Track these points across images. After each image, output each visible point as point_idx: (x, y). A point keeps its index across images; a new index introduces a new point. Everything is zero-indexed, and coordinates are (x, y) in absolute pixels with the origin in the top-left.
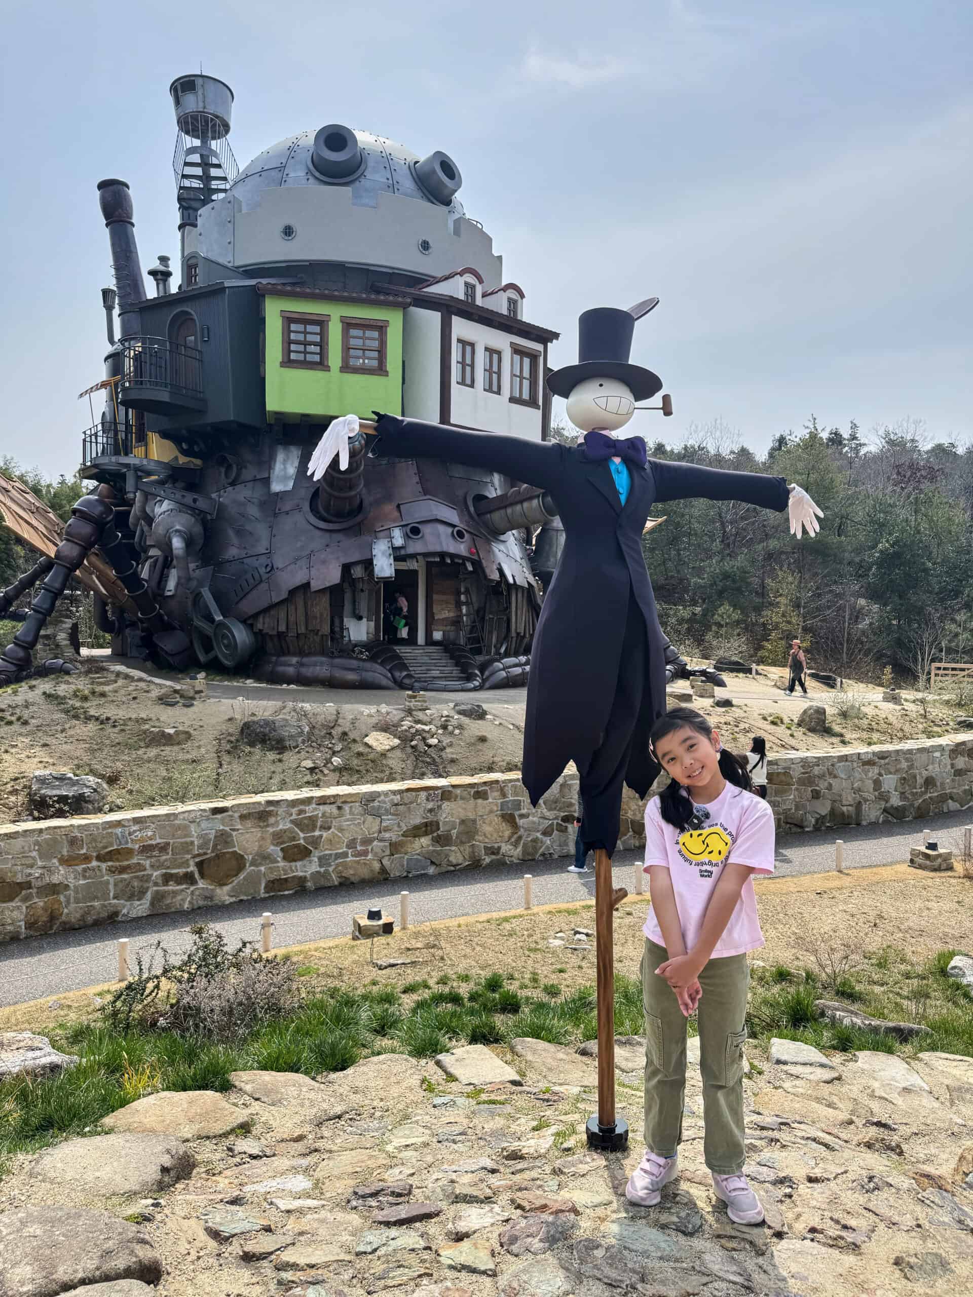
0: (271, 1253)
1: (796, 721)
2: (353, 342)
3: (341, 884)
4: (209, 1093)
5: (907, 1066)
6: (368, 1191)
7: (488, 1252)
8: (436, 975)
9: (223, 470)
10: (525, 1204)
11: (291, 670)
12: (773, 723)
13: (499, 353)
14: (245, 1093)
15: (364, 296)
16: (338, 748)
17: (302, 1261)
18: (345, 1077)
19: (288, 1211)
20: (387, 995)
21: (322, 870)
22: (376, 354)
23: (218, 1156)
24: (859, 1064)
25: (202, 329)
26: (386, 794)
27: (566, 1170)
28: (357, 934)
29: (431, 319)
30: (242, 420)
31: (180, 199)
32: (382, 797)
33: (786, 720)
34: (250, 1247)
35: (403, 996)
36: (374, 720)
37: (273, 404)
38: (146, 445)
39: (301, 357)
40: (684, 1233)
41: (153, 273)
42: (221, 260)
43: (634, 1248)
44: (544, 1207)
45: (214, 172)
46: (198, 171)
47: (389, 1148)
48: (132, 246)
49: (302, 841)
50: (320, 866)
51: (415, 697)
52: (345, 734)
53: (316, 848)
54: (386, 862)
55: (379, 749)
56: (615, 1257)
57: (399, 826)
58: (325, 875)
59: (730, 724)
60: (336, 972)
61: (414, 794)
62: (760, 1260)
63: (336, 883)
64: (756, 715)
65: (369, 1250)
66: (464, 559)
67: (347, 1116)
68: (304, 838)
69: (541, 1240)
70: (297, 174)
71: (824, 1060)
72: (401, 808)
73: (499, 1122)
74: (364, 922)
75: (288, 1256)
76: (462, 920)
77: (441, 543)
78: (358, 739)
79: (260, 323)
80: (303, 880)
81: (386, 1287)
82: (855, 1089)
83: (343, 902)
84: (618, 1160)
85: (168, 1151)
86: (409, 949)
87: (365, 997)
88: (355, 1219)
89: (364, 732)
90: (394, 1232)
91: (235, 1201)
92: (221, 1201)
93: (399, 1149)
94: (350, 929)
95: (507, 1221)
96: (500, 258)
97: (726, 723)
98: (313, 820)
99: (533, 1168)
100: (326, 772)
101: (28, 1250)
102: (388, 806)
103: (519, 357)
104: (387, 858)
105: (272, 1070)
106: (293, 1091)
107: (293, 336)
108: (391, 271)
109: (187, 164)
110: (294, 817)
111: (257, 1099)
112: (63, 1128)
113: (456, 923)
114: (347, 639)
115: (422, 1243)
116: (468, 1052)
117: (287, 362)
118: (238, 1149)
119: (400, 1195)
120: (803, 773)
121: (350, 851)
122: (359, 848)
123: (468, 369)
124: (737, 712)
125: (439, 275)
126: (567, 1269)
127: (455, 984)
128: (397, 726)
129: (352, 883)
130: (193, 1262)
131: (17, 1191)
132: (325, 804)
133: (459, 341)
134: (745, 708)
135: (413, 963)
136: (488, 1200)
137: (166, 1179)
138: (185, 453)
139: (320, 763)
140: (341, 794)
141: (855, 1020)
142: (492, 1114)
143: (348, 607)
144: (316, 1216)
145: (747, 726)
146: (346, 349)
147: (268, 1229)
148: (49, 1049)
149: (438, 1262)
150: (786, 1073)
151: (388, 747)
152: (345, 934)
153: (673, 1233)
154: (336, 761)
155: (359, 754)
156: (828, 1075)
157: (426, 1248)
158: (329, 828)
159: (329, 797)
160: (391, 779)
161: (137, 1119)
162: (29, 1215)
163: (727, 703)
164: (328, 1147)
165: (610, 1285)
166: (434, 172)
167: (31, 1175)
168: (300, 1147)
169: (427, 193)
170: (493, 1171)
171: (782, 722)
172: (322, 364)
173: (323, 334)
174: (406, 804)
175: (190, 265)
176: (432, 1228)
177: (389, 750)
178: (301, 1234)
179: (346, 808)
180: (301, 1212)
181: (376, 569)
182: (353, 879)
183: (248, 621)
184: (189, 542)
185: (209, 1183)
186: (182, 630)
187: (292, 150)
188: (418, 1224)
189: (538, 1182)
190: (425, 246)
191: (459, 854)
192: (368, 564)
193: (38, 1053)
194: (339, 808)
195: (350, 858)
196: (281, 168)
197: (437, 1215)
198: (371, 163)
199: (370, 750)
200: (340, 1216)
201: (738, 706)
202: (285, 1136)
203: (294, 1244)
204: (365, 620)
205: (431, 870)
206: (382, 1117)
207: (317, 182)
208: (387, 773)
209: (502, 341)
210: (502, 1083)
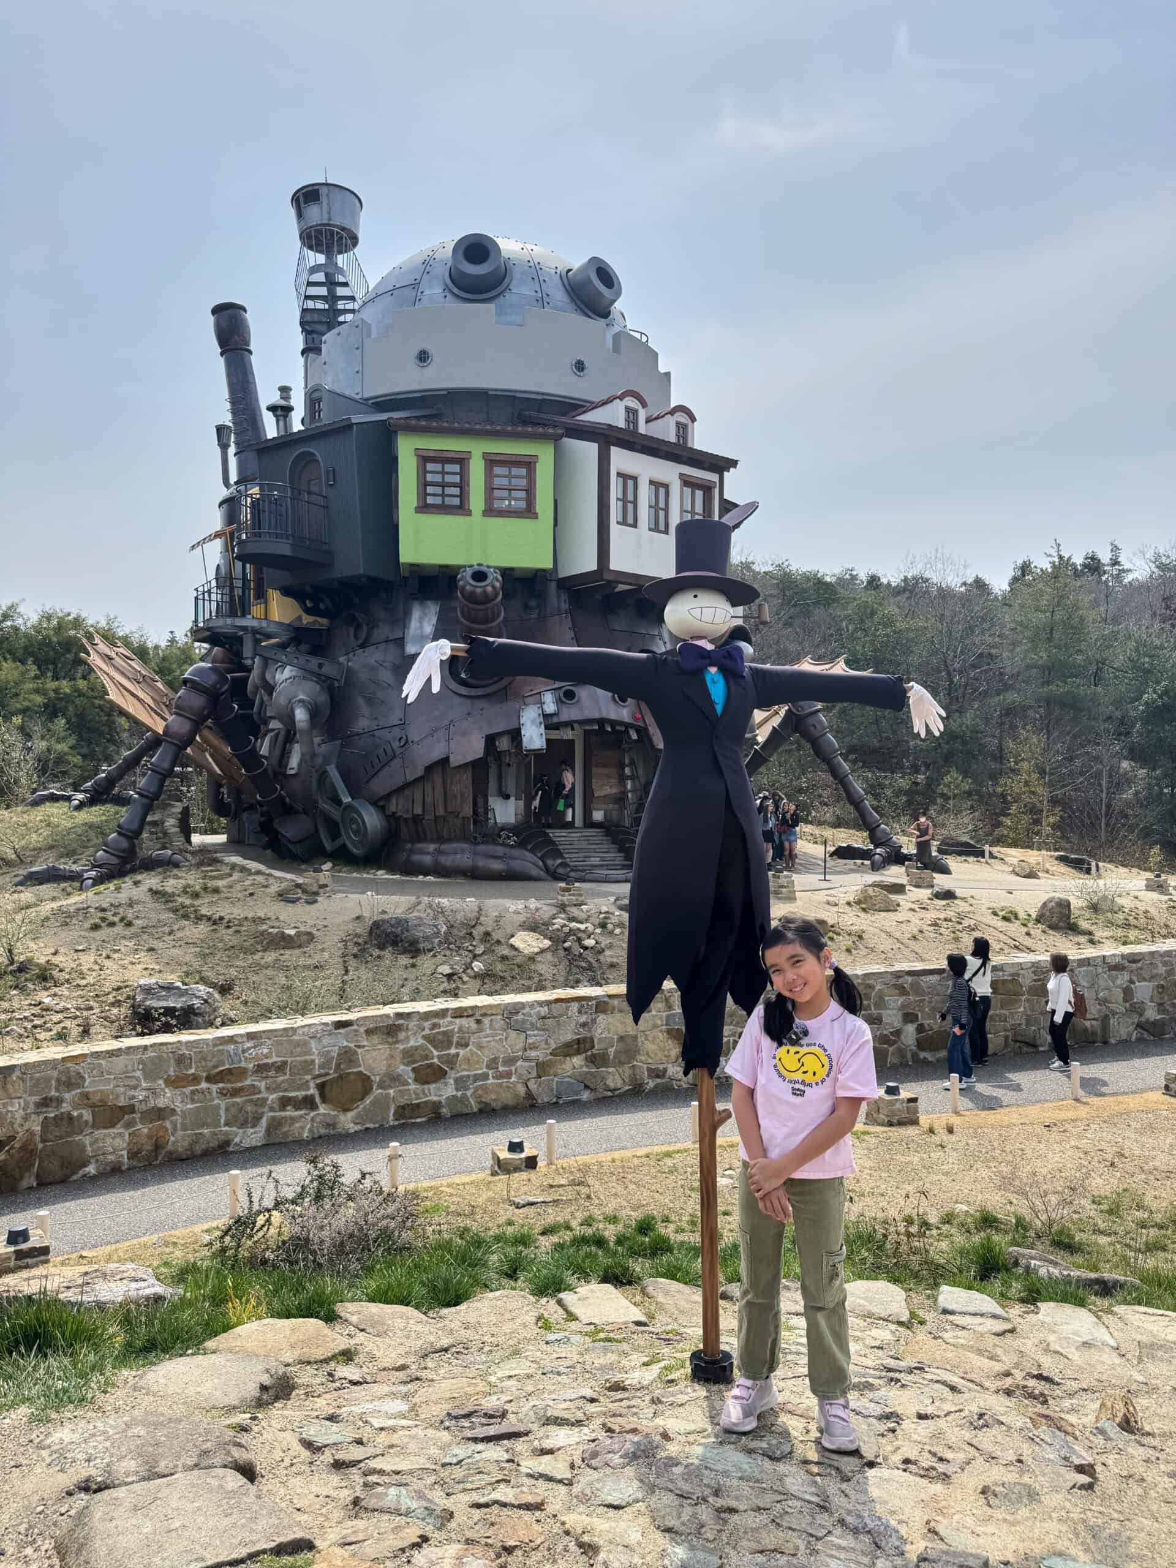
0: (360, 1461)
1: (1034, 916)
2: (497, 481)
3: (481, 1111)
4: (312, 1320)
5: (1095, 1319)
6: (461, 1413)
7: (567, 1465)
8: (580, 1216)
9: (352, 631)
10: (616, 1428)
11: (427, 859)
12: (1005, 919)
13: (666, 487)
14: (351, 1324)
15: (509, 428)
16: (479, 951)
17: (388, 1468)
18: (457, 1313)
19: (382, 1429)
20: (523, 1236)
21: (459, 1094)
22: (523, 494)
23: (318, 1380)
24: (1040, 1316)
25: (328, 472)
26: (532, 1005)
27: (664, 1400)
28: (496, 1168)
29: (587, 451)
30: (373, 573)
31: (302, 323)
32: (527, 1010)
33: (1022, 915)
34: (341, 1456)
35: (541, 1238)
36: (522, 918)
37: (408, 554)
38: (266, 603)
39: (438, 501)
40: (771, 1458)
41: (272, 408)
42: (347, 393)
43: (715, 1468)
44: (634, 1431)
45: (340, 291)
46: (323, 291)
47: (492, 1379)
48: (250, 377)
49: (435, 1060)
50: (457, 1090)
51: (568, 890)
52: (487, 934)
53: (452, 1069)
54: (532, 1085)
55: (526, 952)
56: (693, 1473)
57: (547, 1043)
58: (463, 1100)
59: (951, 920)
60: (468, 1209)
61: (564, 1005)
62: (844, 1486)
63: (475, 1110)
64: (984, 908)
65: (454, 1460)
66: (628, 726)
67: (454, 1349)
68: (439, 1057)
69: (621, 1457)
70: (434, 290)
71: (999, 1311)
72: (549, 1022)
73: (612, 1357)
74: (504, 1154)
75: (375, 1464)
76: (617, 1155)
77: (600, 710)
78: (503, 940)
79: (392, 462)
80: (437, 1106)
81: (464, 1490)
82: (1029, 1343)
83: (482, 1133)
84: (720, 1392)
85: (268, 1371)
86: (551, 1186)
87: (498, 1239)
88: (445, 1436)
89: (509, 932)
90: (480, 1447)
91: (332, 1418)
92: (317, 1417)
93: (501, 1380)
94: (489, 1162)
95: (594, 1441)
96: (668, 375)
97: (946, 920)
98: (448, 1035)
99: (634, 1397)
100: (466, 978)
101: (132, 1448)
102: (534, 1019)
103: (689, 490)
104: (533, 1081)
105: (380, 1302)
106: (399, 1323)
107: (429, 477)
108: (540, 397)
109: (310, 284)
110: (427, 1032)
111: (362, 1330)
112: (165, 1351)
113: (609, 1158)
114: (492, 821)
115: (506, 1456)
116: (592, 1291)
117: (424, 507)
118: (338, 1375)
119: (492, 1417)
120: (1035, 981)
121: (490, 1072)
122: (501, 1069)
123: (630, 507)
124: (960, 906)
125: (596, 399)
126: (641, 1481)
127: (601, 1226)
128: (547, 924)
129: (493, 1110)
130: (286, 1468)
131: (121, 1402)
132: (461, 1017)
133: (619, 474)
134: (971, 901)
135: (554, 1201)
136: (579, 1423)
137: (265, 1397)
138: (308, 611)
139: (459, 969)
140: (480, 1005)
141: (1051, 1269)
142: (606, 1350)
143: (493, 784)
144: (407, 1433)
145: (972, 922)
146: (490, 489)
147: (360, 1442)
148: (153, 1281)
149: (517, 1470)
150: (952, 1323)
151: (537, 950)
152: (483, 1169)
153: (760, 1458)
154: (477, 966)
155: (504, 958)
156: (1000, 1326)
157: (508, 1461)
158: (467, 1045)
159: (466, 1009)
160: (541, 988)
161: (239, 1344)
162: (133, 1419)
163: (949, 895)
164: (430, 1377)
165: (682, 1496)
166: (589, 281)
167: (135, 1390)
168: (401, 1375)
169: (582, 306)
170: (593, 1400)
171: (1016, 918)
172: (462, 508)
173: (464, 474)
174: (554, 1018)
175: (313, 401)
176: (520, 1445)
177: (537, 954)
178: (391, 1446)
179: (486, 1021)
180: (394, 1429)
181: (525, 740)
182: (494, 1105)
183: (379, 803)
184: (314, 713)
185: (307, 1403)
186: (306, 813)
187: (427, 265)
188: (505, 1442)
189: (634, 1410)
190: (580, 366)
191: (617, 1077)
192: (516, 735)
193: (141, 1284)
194: (478, 1022)
195: (491, 1081)
196: (415, 285)
197: (526, 1434)
198: (517, 274)
199: (516, 953)
200: (431, 1432)
201: (963, 899)
202: (387, 1365)
203: (383, 1455)
204: (512, 799)
205: (585, 1096)
206: (491, 1351)
207: (455, 299)
208: (536, 980)
209: (669, 472)
210: (625, 1323)
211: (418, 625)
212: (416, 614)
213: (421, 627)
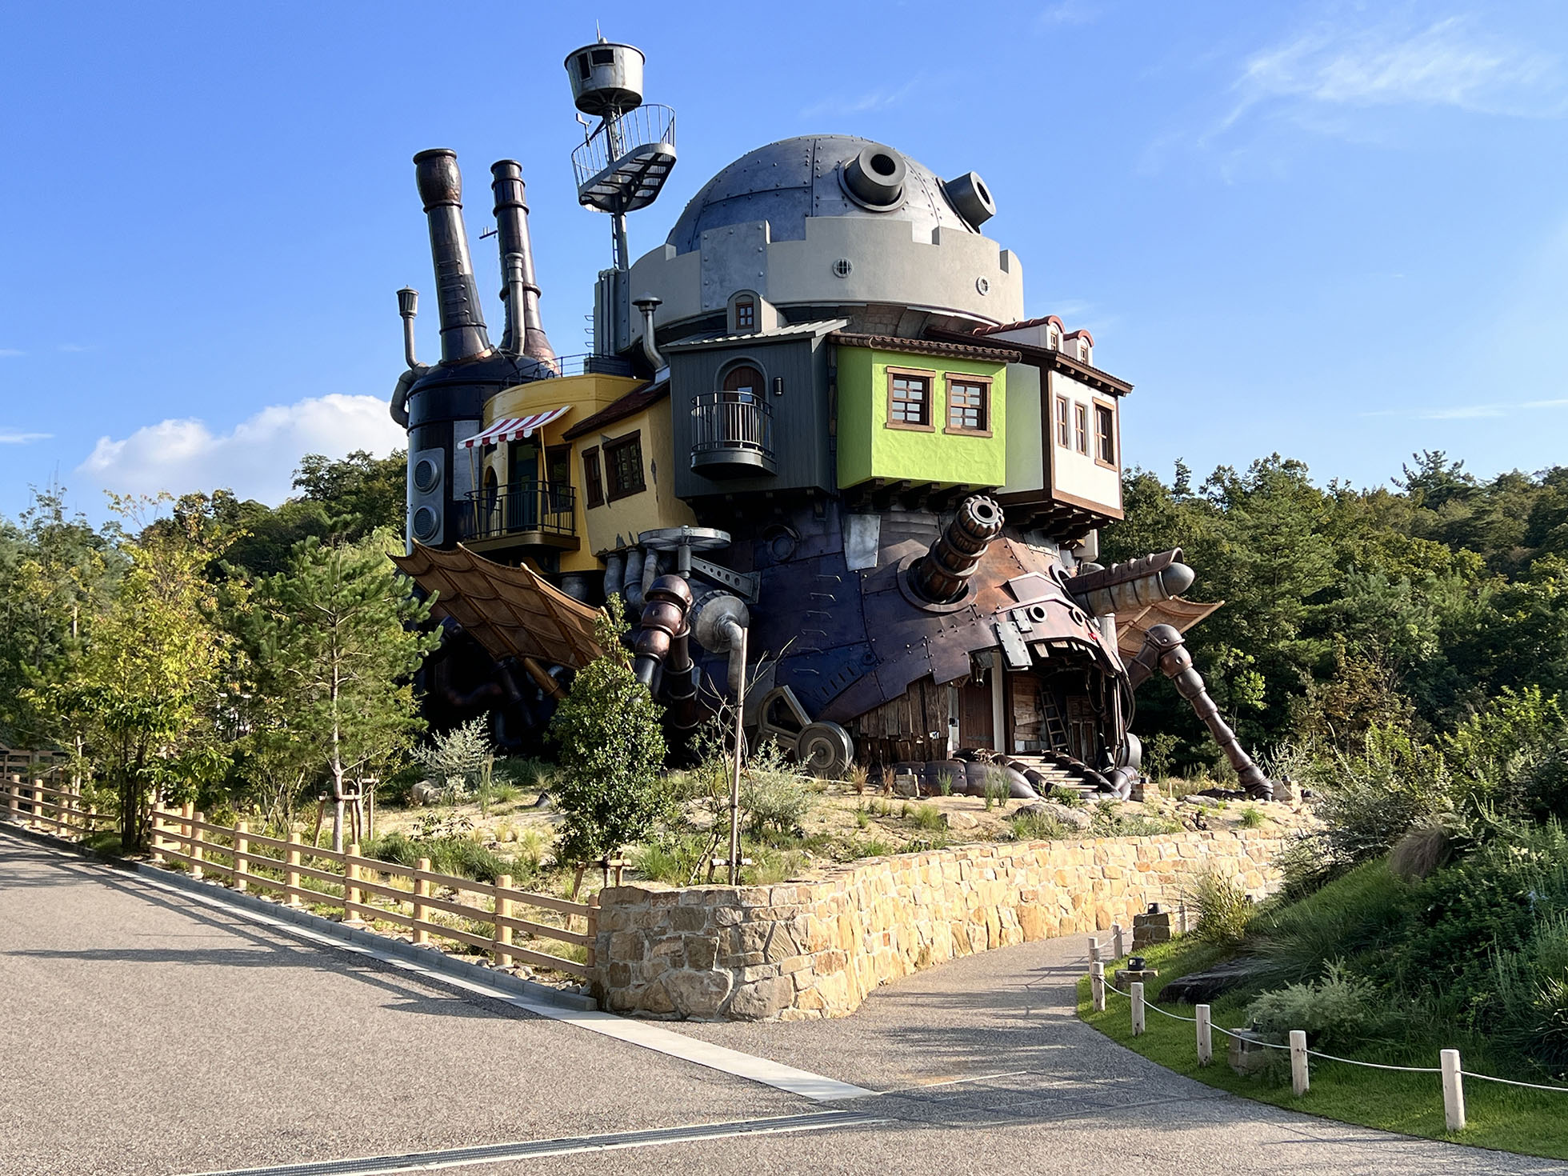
13: (1086, 410)
22: (975, 413)
25: (774, 381)
29: (1033, 375)
39: (901, 417)
66: (1084, 644)
70: (831, 197)
77: (1064, 627)
107: (896, 395)
117: (891, 423)
123: (1061, 428)
133: (1057, 397)
146: (948, 408)
166: (974, 197)
169: (964, 221)
172: (925, 425)
173: (926, 391)
181: (1010, 657)
183: (846, 725)
190: (984, 285)
192: (1000, 652)
196: (807, 189)
198: (908, 187)
207: (857, 209)
209: (1089, 397)
211: (859, 539)
212: (855, 528)
213: (863, 542)
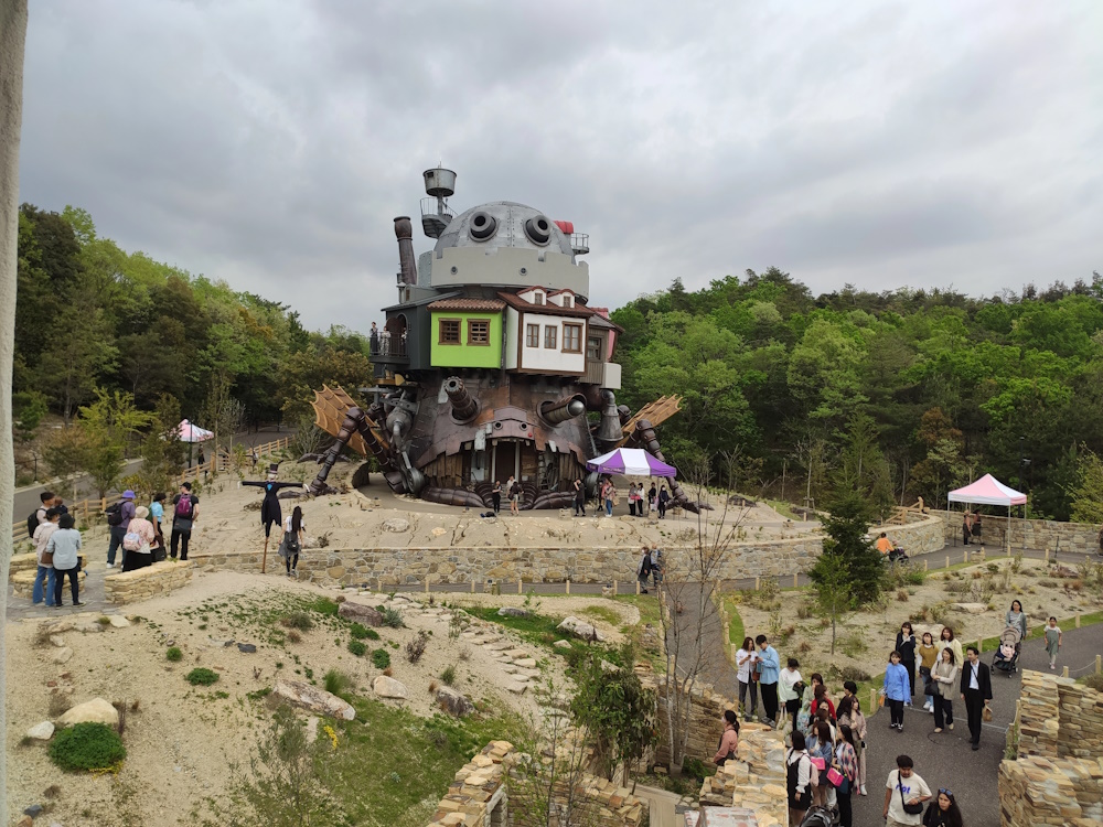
2: (473, 332)
11: (436, 495)
13: (555, 328)
29: (515, 315)
30: (424, 369)
37: (434, 363)
55: (435, 535)
66: (525, 439)
70: (463, 236)
77: (513, 431)
79: (430, 324)
103: (569, 328)
107: (444, 331)
108: (504, 287)
114: (473, 479)
117: (441, 343)
123: (534, 339)
125: (527, 287)
133: (529, 325)
143: (473, 463)
146: (470, 335)
151: (440, 534)
169: (532, 239)
172: (458, 342)
173: (459, 329)
174: (408, 555)
181: (476, 445)
183: (421, 470)
184: (402, 429)
190: (524, 271)
192: (473, 442)
198: (501, 226)
199: (431, 535)
204: (482, 469)
207: (471, 241)
209: (557, 321)
